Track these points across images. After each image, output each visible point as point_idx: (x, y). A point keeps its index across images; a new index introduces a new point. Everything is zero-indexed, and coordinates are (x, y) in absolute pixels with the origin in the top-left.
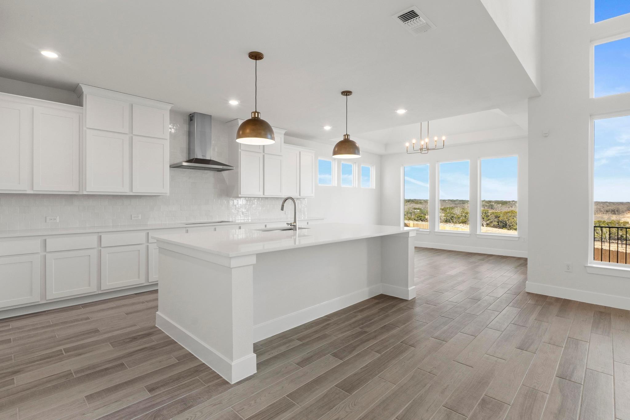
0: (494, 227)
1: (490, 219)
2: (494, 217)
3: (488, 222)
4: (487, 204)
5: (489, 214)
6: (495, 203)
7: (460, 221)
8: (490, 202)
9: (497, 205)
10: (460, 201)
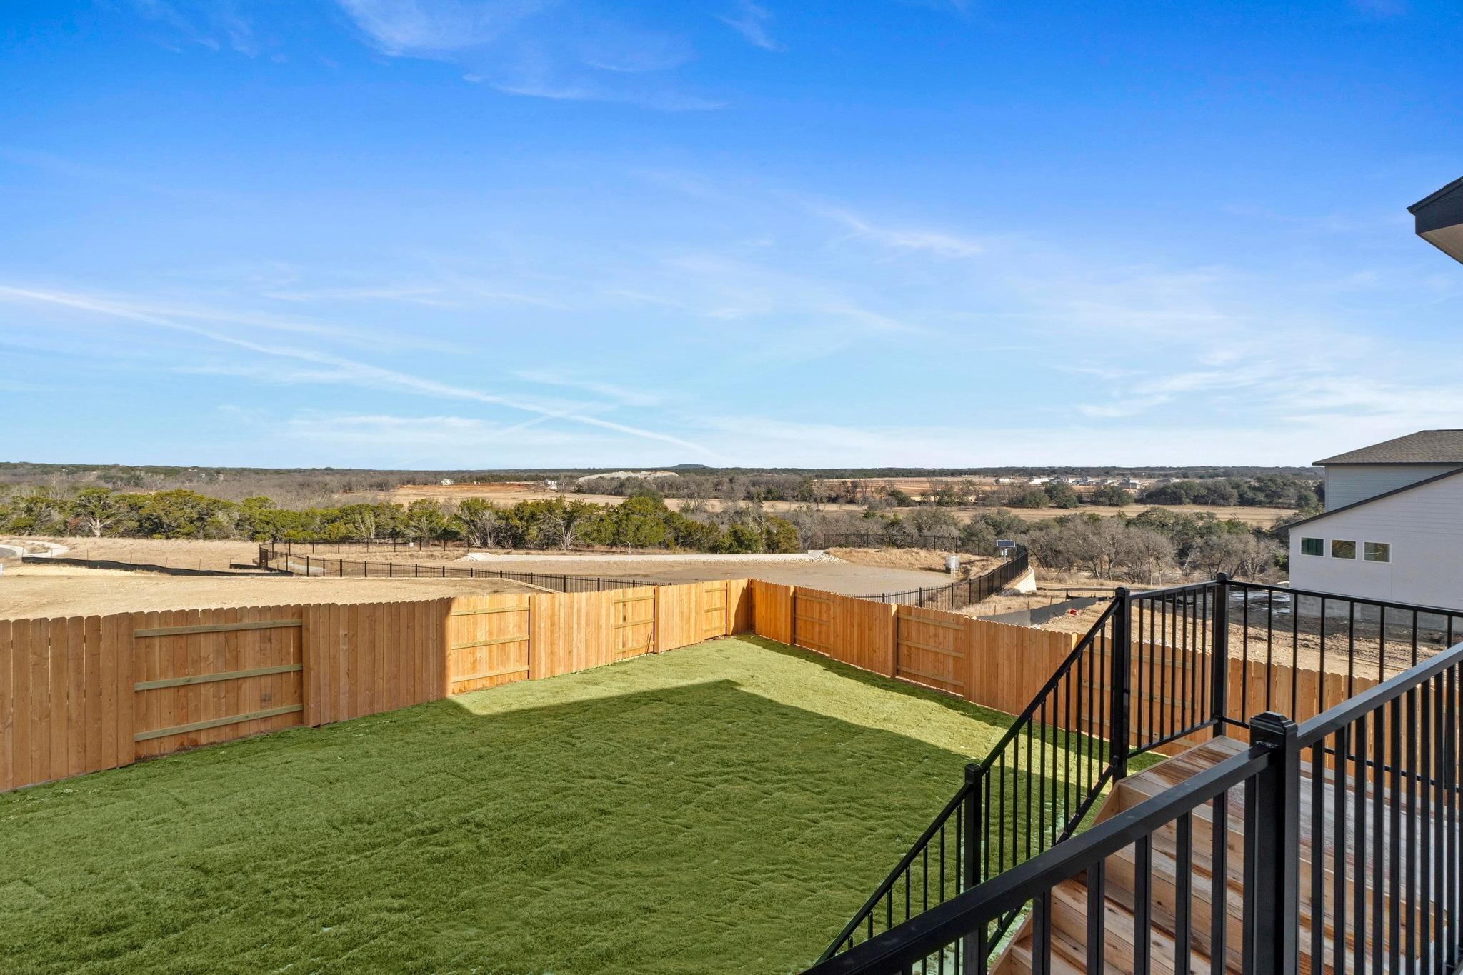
0: (128, 533)
1: (113, 514)
2: (127, 509)
3: (108, 522)
4: (125, 476)
5: (110, 501)
6: (146, 473)
7: (10, 525)
8: (133, 469)
9: (152, 476)
10: (35, 466)
